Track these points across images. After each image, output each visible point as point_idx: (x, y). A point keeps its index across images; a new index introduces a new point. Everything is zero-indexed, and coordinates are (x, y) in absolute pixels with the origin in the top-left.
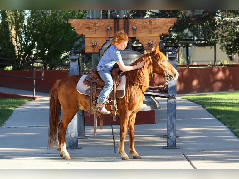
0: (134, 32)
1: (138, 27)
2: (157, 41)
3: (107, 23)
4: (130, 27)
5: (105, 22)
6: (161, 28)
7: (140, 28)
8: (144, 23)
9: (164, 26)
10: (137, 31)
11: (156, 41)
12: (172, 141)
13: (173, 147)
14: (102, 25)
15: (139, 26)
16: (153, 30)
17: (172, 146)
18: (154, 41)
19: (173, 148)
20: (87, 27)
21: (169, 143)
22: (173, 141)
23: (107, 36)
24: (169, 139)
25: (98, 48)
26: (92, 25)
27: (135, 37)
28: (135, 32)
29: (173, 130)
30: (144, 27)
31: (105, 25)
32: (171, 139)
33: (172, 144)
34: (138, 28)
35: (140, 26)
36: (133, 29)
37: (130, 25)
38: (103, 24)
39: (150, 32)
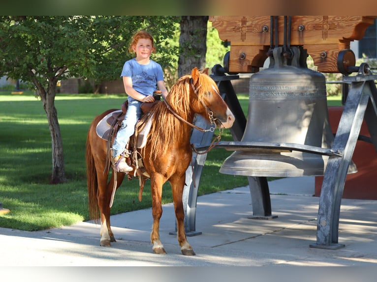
0: (301, 36)
1: (306, 26)
2: (335, 52)
3: (262, 20)
4: (295, 27)
5: (259, 19)
6: (342, 27)
7: (309, 29)
8: (316, 19)
9: (346, 25)
10: (306, 35)
11: (333, 52)
12: (324, 235)
13: (325, 245)
14: (254, 23)
15: (308, 25)
16: (329, 32)
17: (323, 244)
18: (330, 52)
19: (325, 247)
20: (233, 27)
21: (320, 238)
22: (326, 235)
23: (261, 43)
24: (320, 231)
25: (246, 64)
26: (240, 24)
27: (301, 44)
28: (303, 35)
29: (327, 215)
30: (316, 27)
31: (259, 23)
32: (323, 231)
33: (324, 239)
34: (306, 29)
35: (310, 26)
36: (299, 31)
37: (295, 23)
38: (257, 21)
39: (325, 35)
